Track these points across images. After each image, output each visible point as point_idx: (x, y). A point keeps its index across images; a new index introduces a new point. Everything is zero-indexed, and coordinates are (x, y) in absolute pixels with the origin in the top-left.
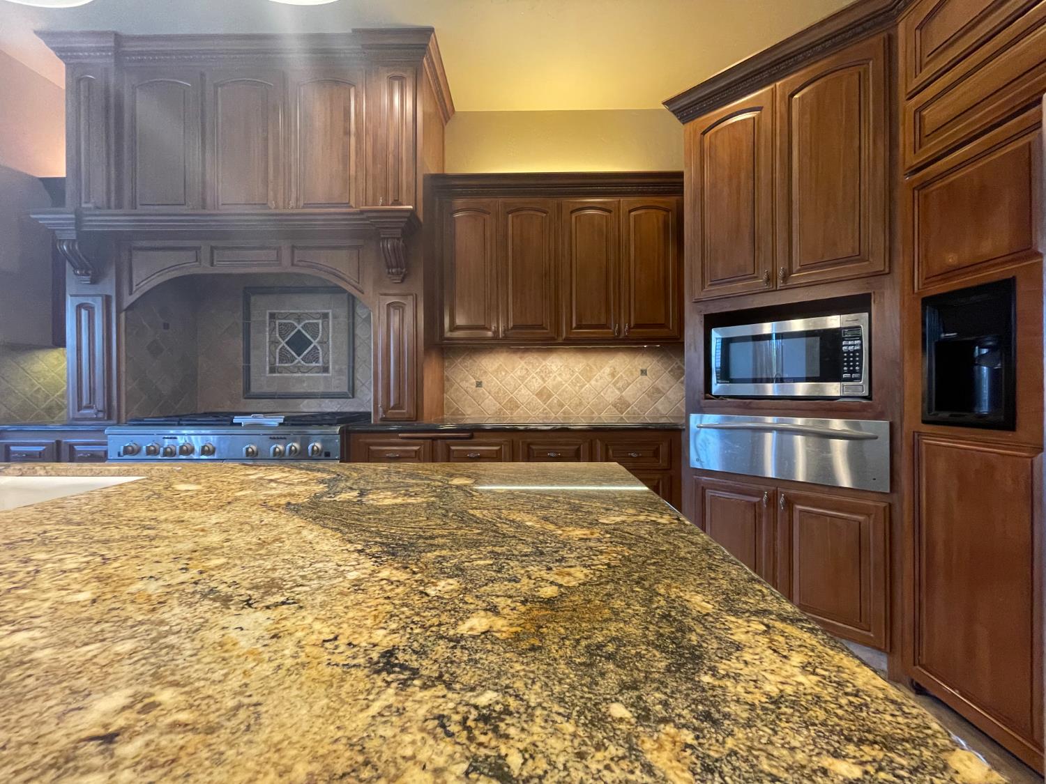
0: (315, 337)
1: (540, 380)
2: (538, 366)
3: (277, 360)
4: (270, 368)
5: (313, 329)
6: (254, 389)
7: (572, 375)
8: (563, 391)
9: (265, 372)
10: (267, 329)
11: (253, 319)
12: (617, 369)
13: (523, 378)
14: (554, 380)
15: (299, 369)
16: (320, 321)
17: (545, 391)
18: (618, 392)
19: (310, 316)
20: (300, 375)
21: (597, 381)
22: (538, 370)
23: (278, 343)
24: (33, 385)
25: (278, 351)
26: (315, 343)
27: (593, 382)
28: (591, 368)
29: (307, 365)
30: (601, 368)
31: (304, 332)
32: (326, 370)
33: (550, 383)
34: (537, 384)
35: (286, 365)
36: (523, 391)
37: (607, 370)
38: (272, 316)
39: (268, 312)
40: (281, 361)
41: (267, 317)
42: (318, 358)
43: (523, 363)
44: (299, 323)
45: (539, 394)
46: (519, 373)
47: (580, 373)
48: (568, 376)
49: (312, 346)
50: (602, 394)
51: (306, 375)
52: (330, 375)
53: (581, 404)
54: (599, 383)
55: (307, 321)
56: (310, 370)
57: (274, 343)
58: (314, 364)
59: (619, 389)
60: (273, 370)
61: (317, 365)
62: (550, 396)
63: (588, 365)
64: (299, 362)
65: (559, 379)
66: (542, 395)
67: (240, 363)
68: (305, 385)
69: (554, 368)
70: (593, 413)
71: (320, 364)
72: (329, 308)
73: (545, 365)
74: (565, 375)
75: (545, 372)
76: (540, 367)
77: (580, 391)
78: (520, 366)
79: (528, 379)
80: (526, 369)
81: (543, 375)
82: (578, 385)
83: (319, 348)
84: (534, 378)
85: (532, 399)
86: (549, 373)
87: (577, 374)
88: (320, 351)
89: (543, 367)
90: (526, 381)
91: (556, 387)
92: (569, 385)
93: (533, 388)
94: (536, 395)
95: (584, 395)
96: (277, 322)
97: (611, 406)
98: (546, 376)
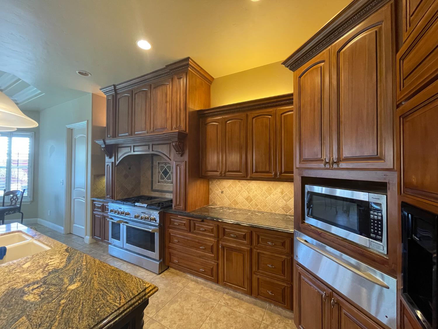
0: (170, 171)
1: (247, 193)
4: (158, 181)
5: (169, 168)
6: (154, 188)
7: (262, 191)
8: (257, 199)
9: (156, 183)
10: (157, 168)
11: (154, 164)
12: (285, 190)
13: (240, 191)
14: (253, 193)
15: (165, 182)
16: (171, 165)
17: (249, 198)
18: (284, 202)
19: (168, 163)
21: (274, 195)
22: (246, 188)
23: (160, 172)
24: (103, 186)
25: (160, 175)
27: (272, 196)
28: (271, 188)
29: (167, 181)
30: (276, 189)
31: (167, 169)
32: (172, 183)
33: (251, 194)
34: (245, 194)
36: (240, 197)
37: (279, 190)
38: (159, 163)
39: (157, 162)
40: (161, 179)
41: (157, 164)
42: (171, 178)
43: (240, 184)
44: (166, 166)
45: (247, 199)
46: (238, 188)
47: (265, 191)
48: (260, 192)
49: (169, 174)
50: (276, 202)
51: (167, 184)
53: (266, 206)
54: (275, 197)
55: (168, 165)
57: (159, 172)
58: (169, 181)
59: (285, 200)
60: (159, 182)
61: (170, 181)
62: (251, 200)
63: (269, 187)
64: (165, 180)
65: (255, 193)
67: (150, 179)
68: (167, 188)
69: (253, 188)
70: (272, 211)
73: (249, 186)
74: (258, 191)
75: (249, 189)
76: (247, 186)
77: (265, 199)
78: (239, 185)
79: (242, 192)
80: (241, 187)
81: (248, 190)
82: (265, 196)
83: (171, 175)
84: (244, 191)
85: (244, 201)
86: (251, 190)
87: (264, 191)
88: (171, 176)
89: (248, 186)
90: (241, 192)
91: (254, 196)
92: (260, 196)
93: (244, 196)
94: (245, 199)
95: (267, 201)
96: (160, 165)
97: (281, 208)
98: (250, 191)
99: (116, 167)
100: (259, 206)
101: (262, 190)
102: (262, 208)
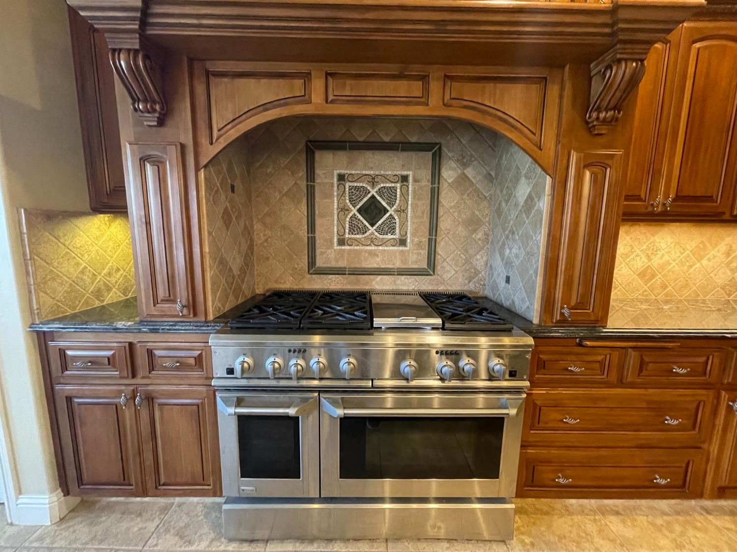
0: (391, 205)
1: (644, 259)
2: (645, 243)
3: (347, 231)
4: (339, 240)
5: (390, 195)
6: (320, 263)
7: (682, 253)
8: (669, 271)
9: (332, 243)
10: (335, 194)
11: (318, 180)
14: (661, 258)
15: (372, 241)
16: (398, 185)
17: (649, 270)
18: (729, 273)
19: (386, 178)
20: (373, 248)
21: (709, 260)
22: (644, 247)
23: (348, 210)
25: (348, 219)
26: (391, 211)
27: (704, 262)
28: (705, 245)
29: (381, 236)
30: (716, 245)
31: (378, 198)
32: (403, 242)
33: (656, 261)
34: (640, 263)
35: (358, 236)
37: (722, 247)
38: (341, 178)
39: (336, 173)
40: (351, 231)
41: (335, 179)
42: (395, 228)
43: (628, 238)
44: (373, 186)
45: (642, 274)
47: (690, 251)
48: (678, 254)
49: (388, 215)
50: (712, 275)
51: (380, 248)
52: (408, 248)
53: (687, 285)
54: (711, 264)
55: (382, 185)
56: (384, 243)
57: (344, 210)
58: (389, 236)
59: (731, 270)
60: (341, 242)
61: (392, 237)
62: (653, 276)
63: (702, 242)
64: (372, 233)
65: (667, 257)
66: (644, 275)
67: (303, 233)
68: (378, 259)
69: (663, 246)
70: (698, 295)
71: (397, 237)
72: (409, 170)
73: (653, 242)
74: (674, 253)
75: (653, 249)
76: (647, 244)
77: (688, 271)
78: (625, 242)
79: (632, 257)
80: (632, 246)
81: (649, 253)
82: (688, 264)
83: (396, 217)
84: (638, 256)
85: (633, 279)
86: (656, 251)
87: (688, 252)
88: (397, 220)
89: (651, 243)
90: (628, 259)
91: (662, 267)
92: (677, 264)
93: (636, 267)
94: (638, 275)
95: (692, 276)
96: (347, 185)
97: (719, 288)
98: (652, 254)
99: (202, 174)
100: (670, 288)
101: (682, 251)
102: (676, 292)
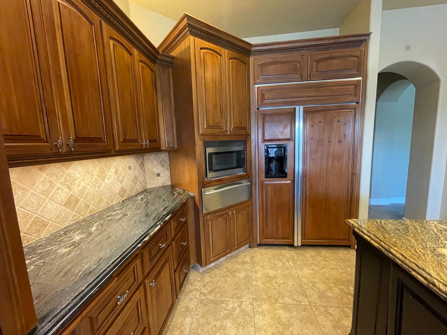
1: (66, 190)
2: (62, 176)
7: (92, 179)
8: (87, 194)
12: (118, 168)
13: (46, 193)
14: (79, 186)
17: (73, 198)
18: (120, 184)
21: (108, 179)
22: (63, 180)
27: (106, 181)
28: (104, 170)
30: (110, 169)
33: (76, 190)
34: (63, 195)
36: (49, 206)
37: (113, 170)
43: (44, 175)
45: (67, 204)
46: (41, 187)
47: (97, 176)
48: (90, 180)
50: (112, 188)
53: (101, 200)
54: (110, 181)
62: (77, 201)
63: (102, 168)
65: (83, 184)
66: (70, 204)
69: (78, 175)
73: (68, 174)
74: (87, 180)
75: (70, 180)
76: (64, 177)
77: (99, 190)
78: (42, 179)
79: (53, 191)
80: (50, 181)
81: (68, 183)
82: (98, 185)
84: (59, 189)
85: (61, 211)
86: (73, 181)
87: (95, 176)
89: (67, 175)
90: (51, 194)
91: (81, 192)
92: (91, 187)
93: (60, 199)
94: (64, 205)
95: (102, 192)
97: (117, 195)
98: (71, 184)
100: (91, 206)
101: (92, 177)
102: (95, 207)
